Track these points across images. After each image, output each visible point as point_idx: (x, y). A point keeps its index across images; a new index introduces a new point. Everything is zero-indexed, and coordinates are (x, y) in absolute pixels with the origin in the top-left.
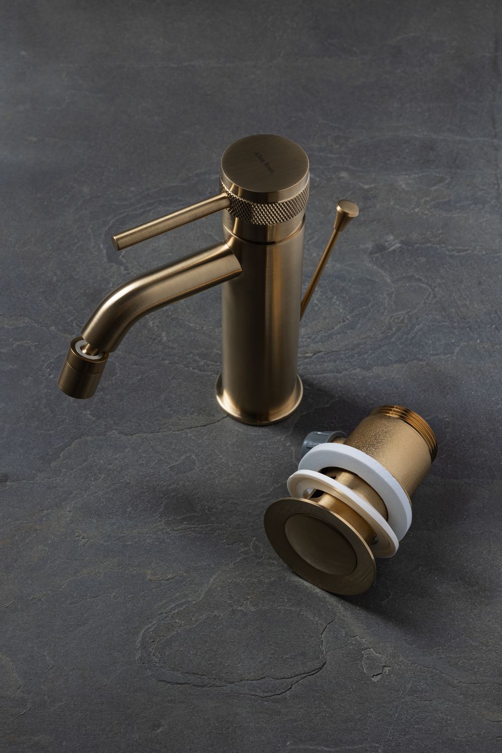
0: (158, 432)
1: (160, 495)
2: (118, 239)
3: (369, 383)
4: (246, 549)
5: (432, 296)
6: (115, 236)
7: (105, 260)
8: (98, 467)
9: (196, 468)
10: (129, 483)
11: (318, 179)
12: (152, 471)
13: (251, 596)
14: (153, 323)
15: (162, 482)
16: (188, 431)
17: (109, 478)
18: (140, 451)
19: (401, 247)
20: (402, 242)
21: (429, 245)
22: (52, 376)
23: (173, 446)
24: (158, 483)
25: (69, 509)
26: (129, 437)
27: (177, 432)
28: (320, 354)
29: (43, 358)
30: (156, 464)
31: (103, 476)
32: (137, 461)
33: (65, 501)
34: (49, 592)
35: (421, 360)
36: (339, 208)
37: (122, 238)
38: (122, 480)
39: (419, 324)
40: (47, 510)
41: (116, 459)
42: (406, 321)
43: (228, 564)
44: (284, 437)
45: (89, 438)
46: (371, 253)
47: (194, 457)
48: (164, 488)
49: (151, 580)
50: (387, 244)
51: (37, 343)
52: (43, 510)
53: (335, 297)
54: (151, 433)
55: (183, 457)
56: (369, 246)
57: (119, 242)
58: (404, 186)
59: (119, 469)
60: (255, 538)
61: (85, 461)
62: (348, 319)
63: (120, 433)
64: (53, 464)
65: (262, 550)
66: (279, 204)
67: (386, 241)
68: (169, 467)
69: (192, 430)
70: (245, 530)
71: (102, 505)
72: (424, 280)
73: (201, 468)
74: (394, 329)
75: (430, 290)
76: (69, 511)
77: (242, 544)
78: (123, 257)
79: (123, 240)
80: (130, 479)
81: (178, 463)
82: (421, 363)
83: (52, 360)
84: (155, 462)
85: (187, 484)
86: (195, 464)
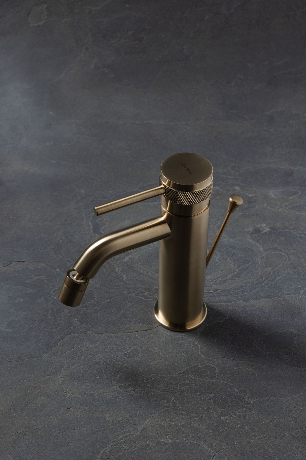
0: (118, 333)
1: (117, 370)
2: (97, 209)
3: (248, 309)
4: (168, 404)
5: (288, 260)
6: (96, 207)
7: (92, 232)
8: (80, 352)
9: (140, 355)
10: (98, 362)
11: (221, 190)
12: (113, 356)
13: (170, 433)
14: (118, 269)
15: (118, 363)
16: (136, 333)
17: (87, 359)
18: (106, 343)
19: (270, 231)
20: (270, 228)
21: (287, 230)
22: (56, 298)
23: (126, 342)
24: (116, 363)
25: (61, 376)
26: (100, 335)
27: (129, 334)
28: (218, 291)
29: (51, 287)
30: (115, 352)
31: (83, 357)
32: (104, 349)
33: (59, 371)
34: (46, 425)
35: (280, 297)
36: (231, 199)
37: (100, 208)
38: (94, 361)
39: (279, 276)
40: (48, 376)
41: (92, 348)
42: (271, 274)
43: (156, 413)
44: (194, 339)
45: (76, 335)
46: (252, 234)
47: (139, 348)
48: (120, 366)
49: (109, 421)
50: (261, 229)
51: (48, 278)
52: (46, 376)
53: (229, 258)
54: (114, 333)
55: (132, 348)
56: (251, 229)
57: (98, 211)
58: (273, 196)
59: (93, 354)
60: (174, 398)
61: (73, 348)
62: (236, 271)
63: (95, 332)
64: (53, 349)
65: (177, 405)
66: (194, 193)
67: (261, 227)
68: (123, 353)
69: (138, 332)
70: (168, 393)
71: (81, 374)
72: (283, 250)
73: (143, 355)
74: (264, 278)
75: (287, 256)
76: (61, 377)
77: (165, 401)
78: (102, 230)
79: (101, 210)
80: (99, 360)
81: (129, 351)
82: (279, 299)
83: (56, 288)
84: (115, 351)
85: (134, 364)
86: (139, 352)
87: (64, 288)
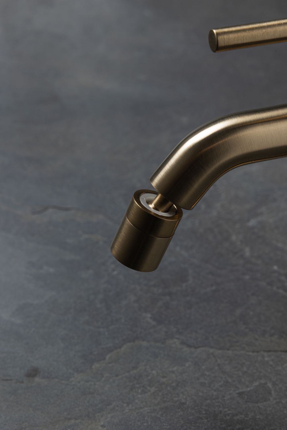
0: (228, 350)
1: (221, 424)
2: (218, 34)
6: (215, 29)
8: (149, 378)
9: (271, 399)
10: (184, 404)
12: (215, 393)
15: (226, 410)
16: (266, 354)
17: (160, 394)
18: (203, 367)
22: (115, 273)
23: (245, 369)
24: (221, 409)
25: (102, 423)
26: (193, 350)
27: (251, 353)
30: (221, 386)
31: (153, 390)
32: (198, 379)
33: (99, 412)
37: (225, 33)
38: (176, 399)
40: (76, 419)
41: (173, 372)
45: (145, 343)
47: (270, 385)
48: (228, 417)
52: (70, 419)
54: (220, 349)
55: (257, 384)
57: (220, 38)
59: (174, 384)
61: (134, 368)
63: (183, 343)
64: (96, 366)
68: (237, 392)
69: (270, 353)
71: (145, 424)
73: (278, 400)
76: (102, 426)
79: (226, 37)
80: (186, 399)
81: (249, 389)
84: (220, 384)
85: (258, 417)
86: (270, 393)
87: (125, 226)
